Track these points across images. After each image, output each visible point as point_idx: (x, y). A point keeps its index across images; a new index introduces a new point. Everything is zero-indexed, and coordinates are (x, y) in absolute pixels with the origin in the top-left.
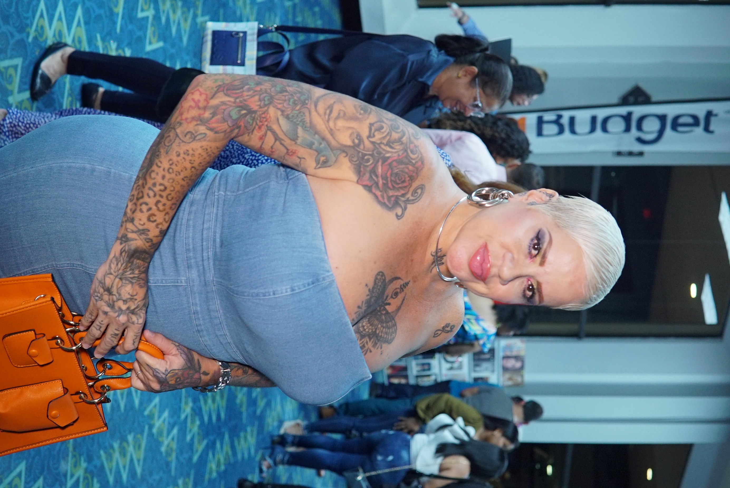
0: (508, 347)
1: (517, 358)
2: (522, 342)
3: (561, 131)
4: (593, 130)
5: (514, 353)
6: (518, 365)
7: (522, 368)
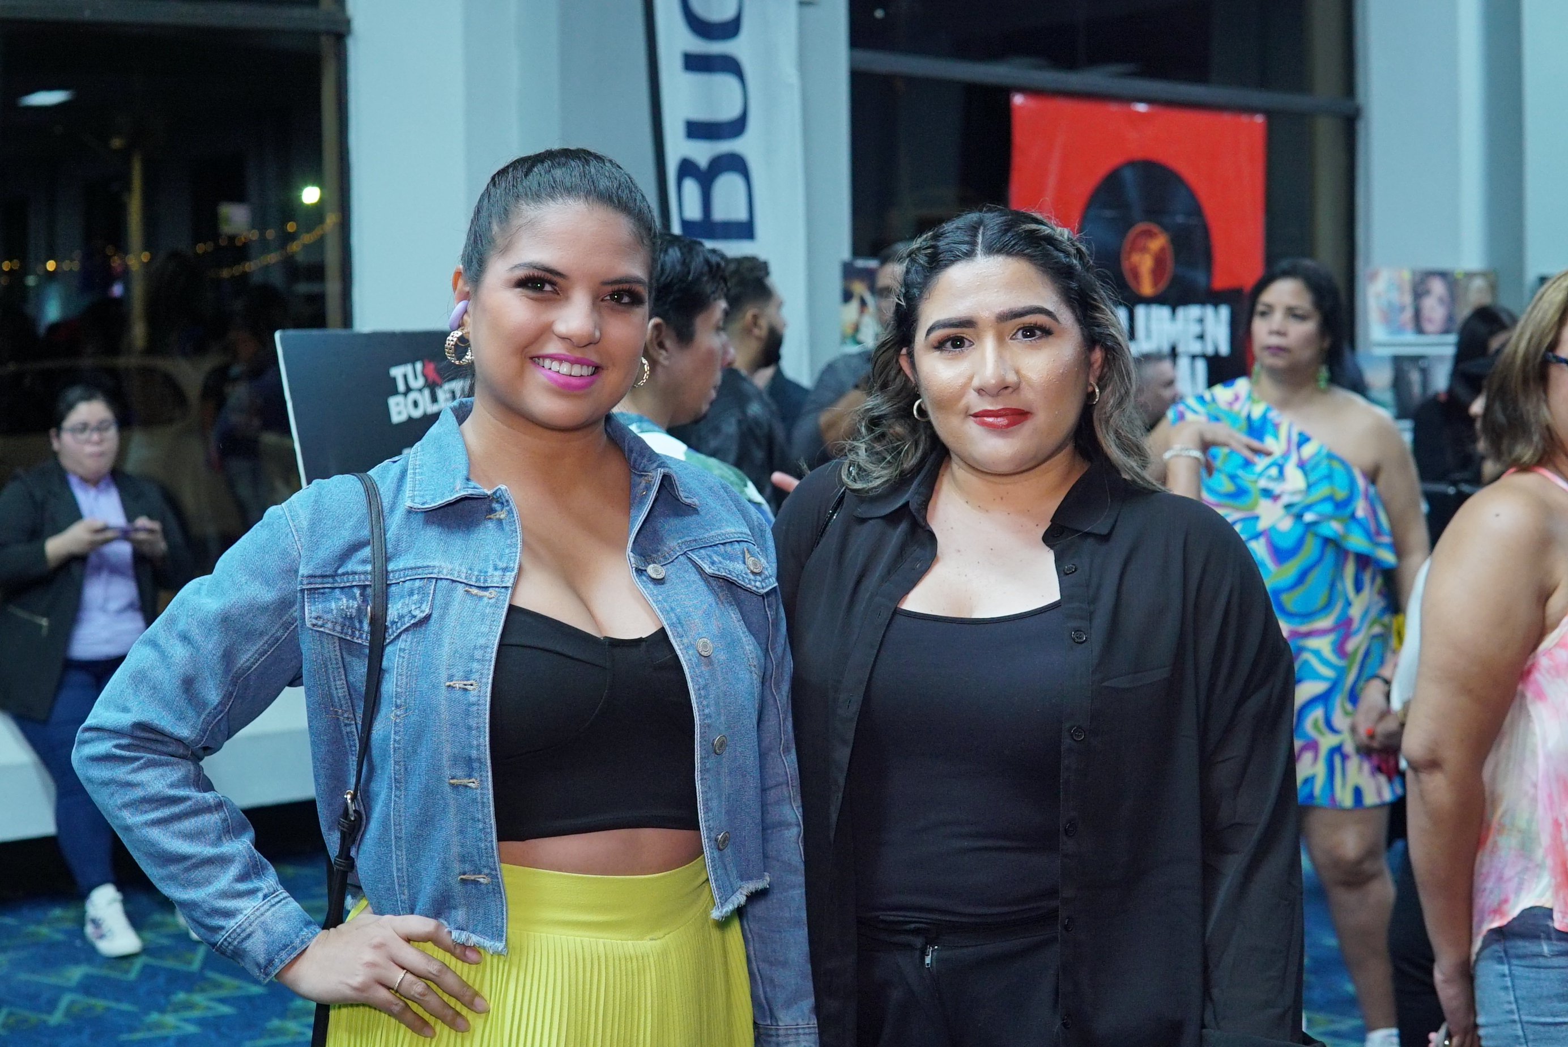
0: (1389, 317)
1: (1419, 292)
2: (1373, 277)
3: (737, 164)
4: (731, 66)
5: (1408, 299)
6: (1438, 287)
7: (1443, 275)
